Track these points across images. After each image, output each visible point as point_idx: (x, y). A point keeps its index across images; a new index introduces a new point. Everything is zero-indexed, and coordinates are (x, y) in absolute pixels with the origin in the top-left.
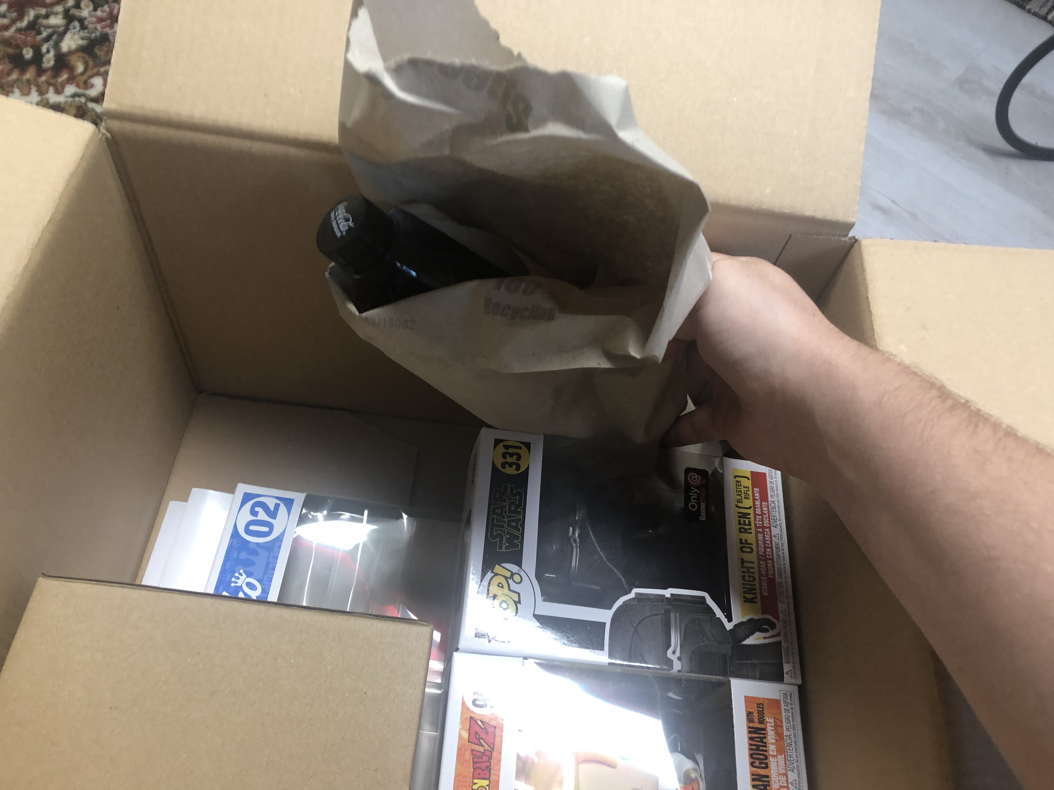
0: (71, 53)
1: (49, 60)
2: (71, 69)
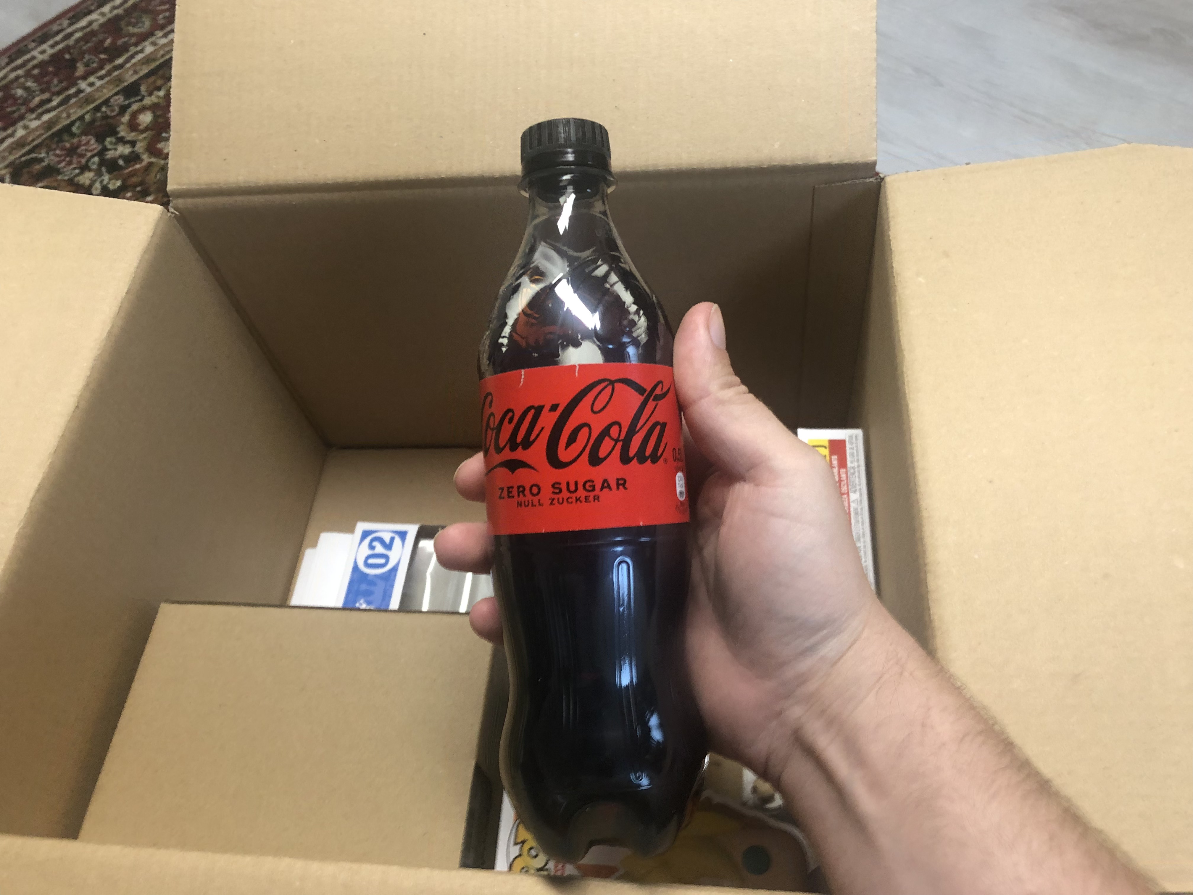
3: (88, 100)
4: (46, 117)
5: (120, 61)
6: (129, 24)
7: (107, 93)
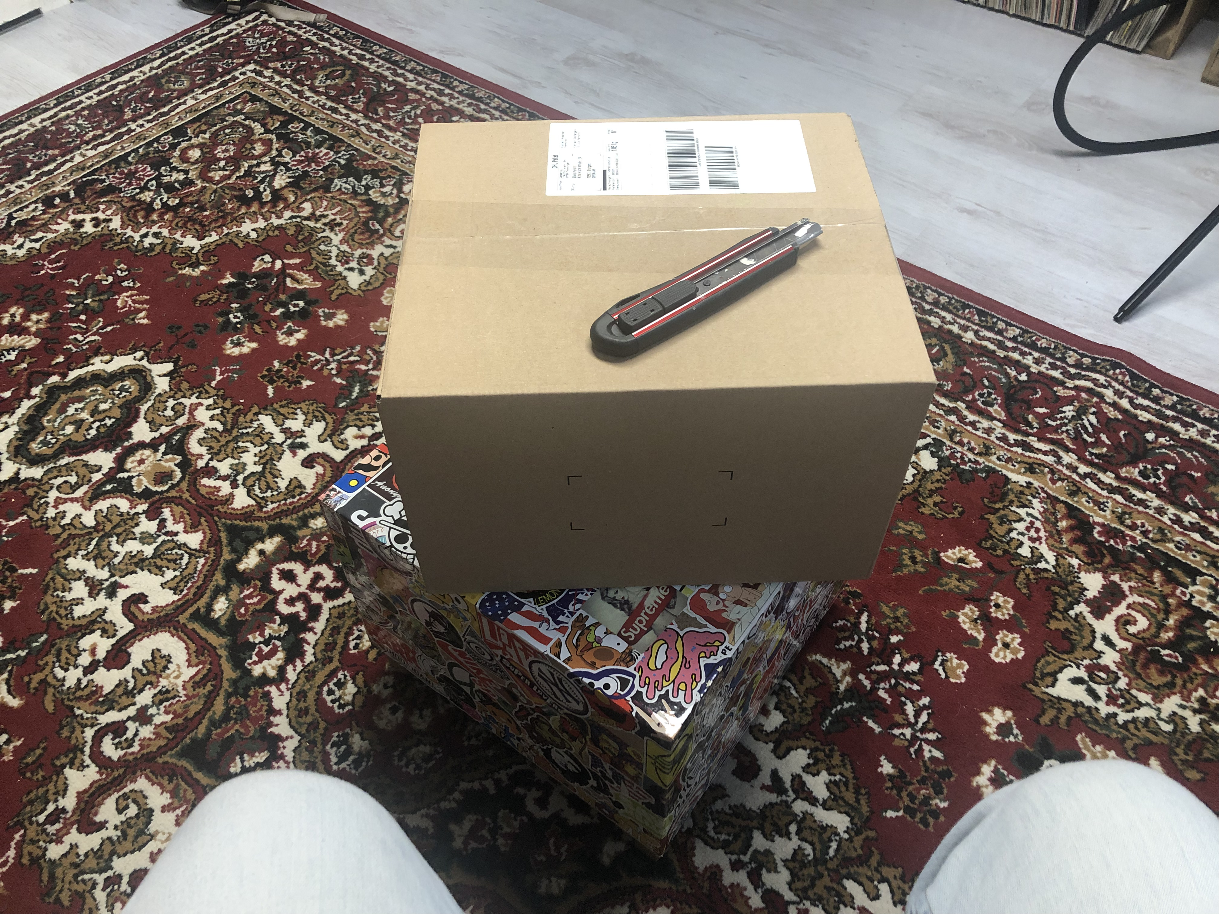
0: (282, 188)
1: (267, 196)
2: (285, 200)
3: (139, 138)
5: (164, 110)
6: (169, 82)
7: (155, 134)
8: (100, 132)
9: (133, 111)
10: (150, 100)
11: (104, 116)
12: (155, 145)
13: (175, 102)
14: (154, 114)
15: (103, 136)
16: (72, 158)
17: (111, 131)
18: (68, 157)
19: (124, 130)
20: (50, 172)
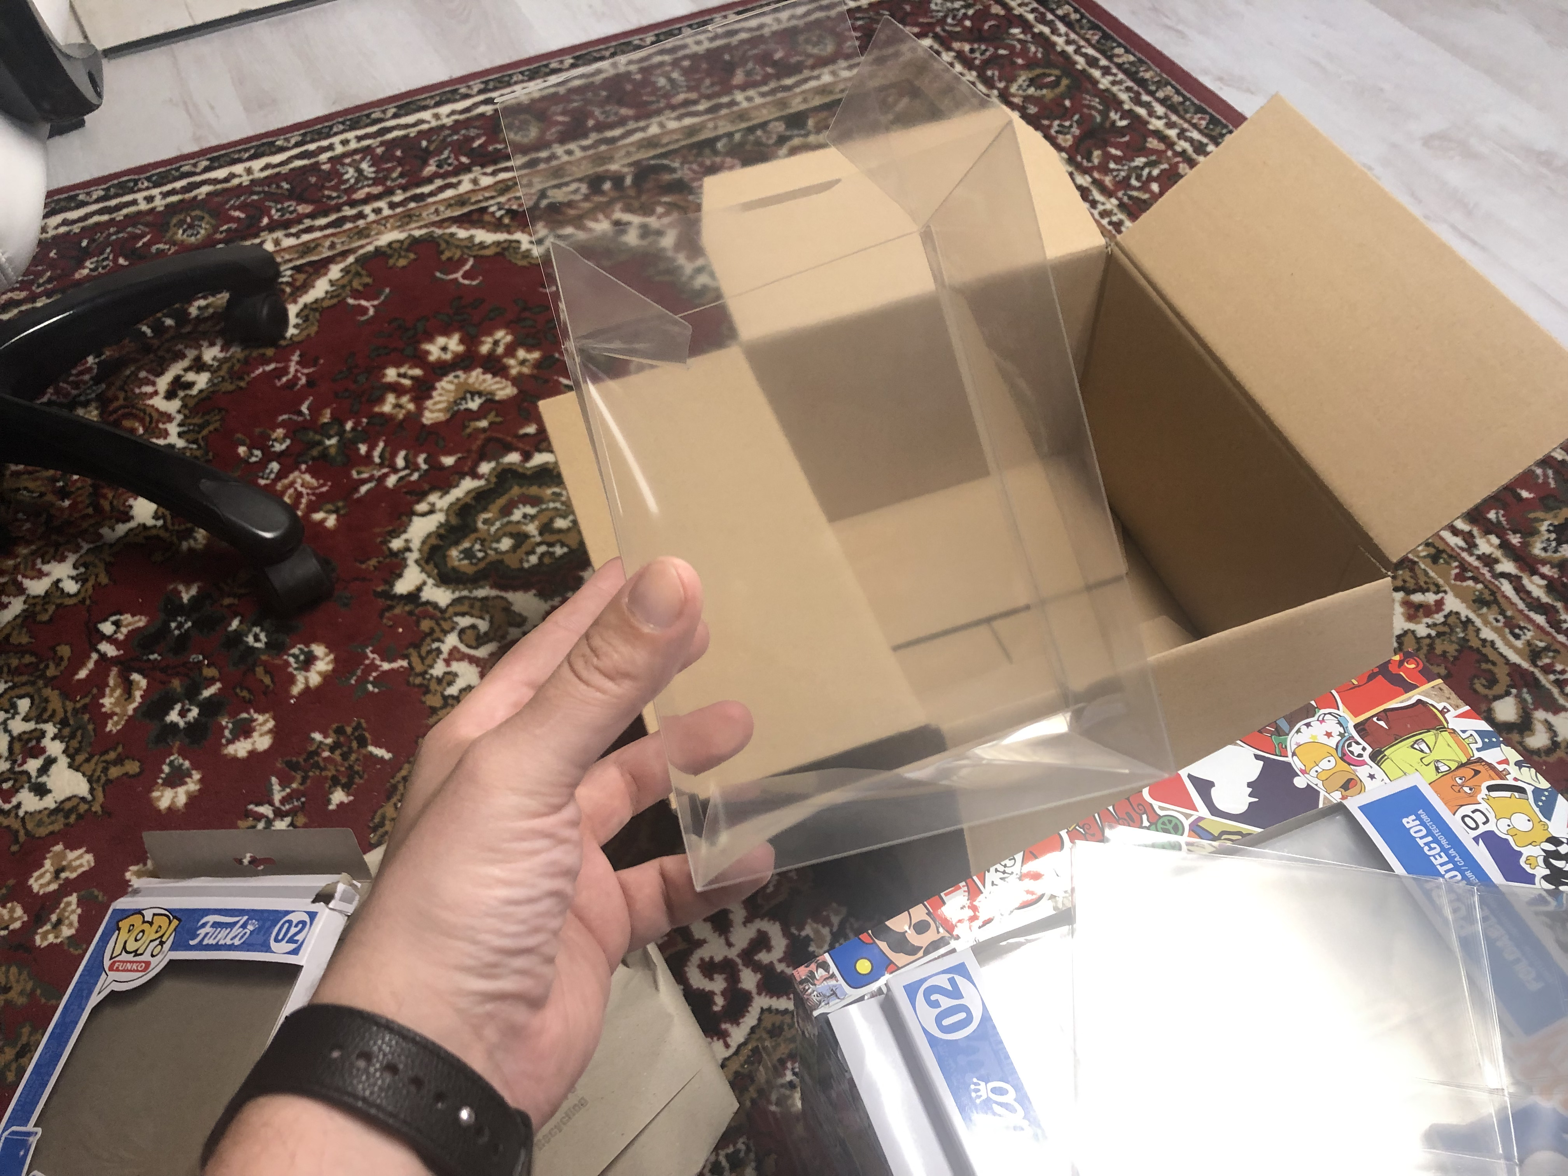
3: (742, 116)
4: (688, 121)
5: (788, 82)
6: (807, 41)
7: (765, 115)
8: (693, 96)
9: (748, 74)
10: (775, 64)
11: (709, 74)
12: (759, 133)
13: (806, 73)
14: (773, 85)
15: (695, 102)
16: (647, 126)
17: (709, 97)
18: (642, 124)
19: (725, 100)
20: (613, 140)
